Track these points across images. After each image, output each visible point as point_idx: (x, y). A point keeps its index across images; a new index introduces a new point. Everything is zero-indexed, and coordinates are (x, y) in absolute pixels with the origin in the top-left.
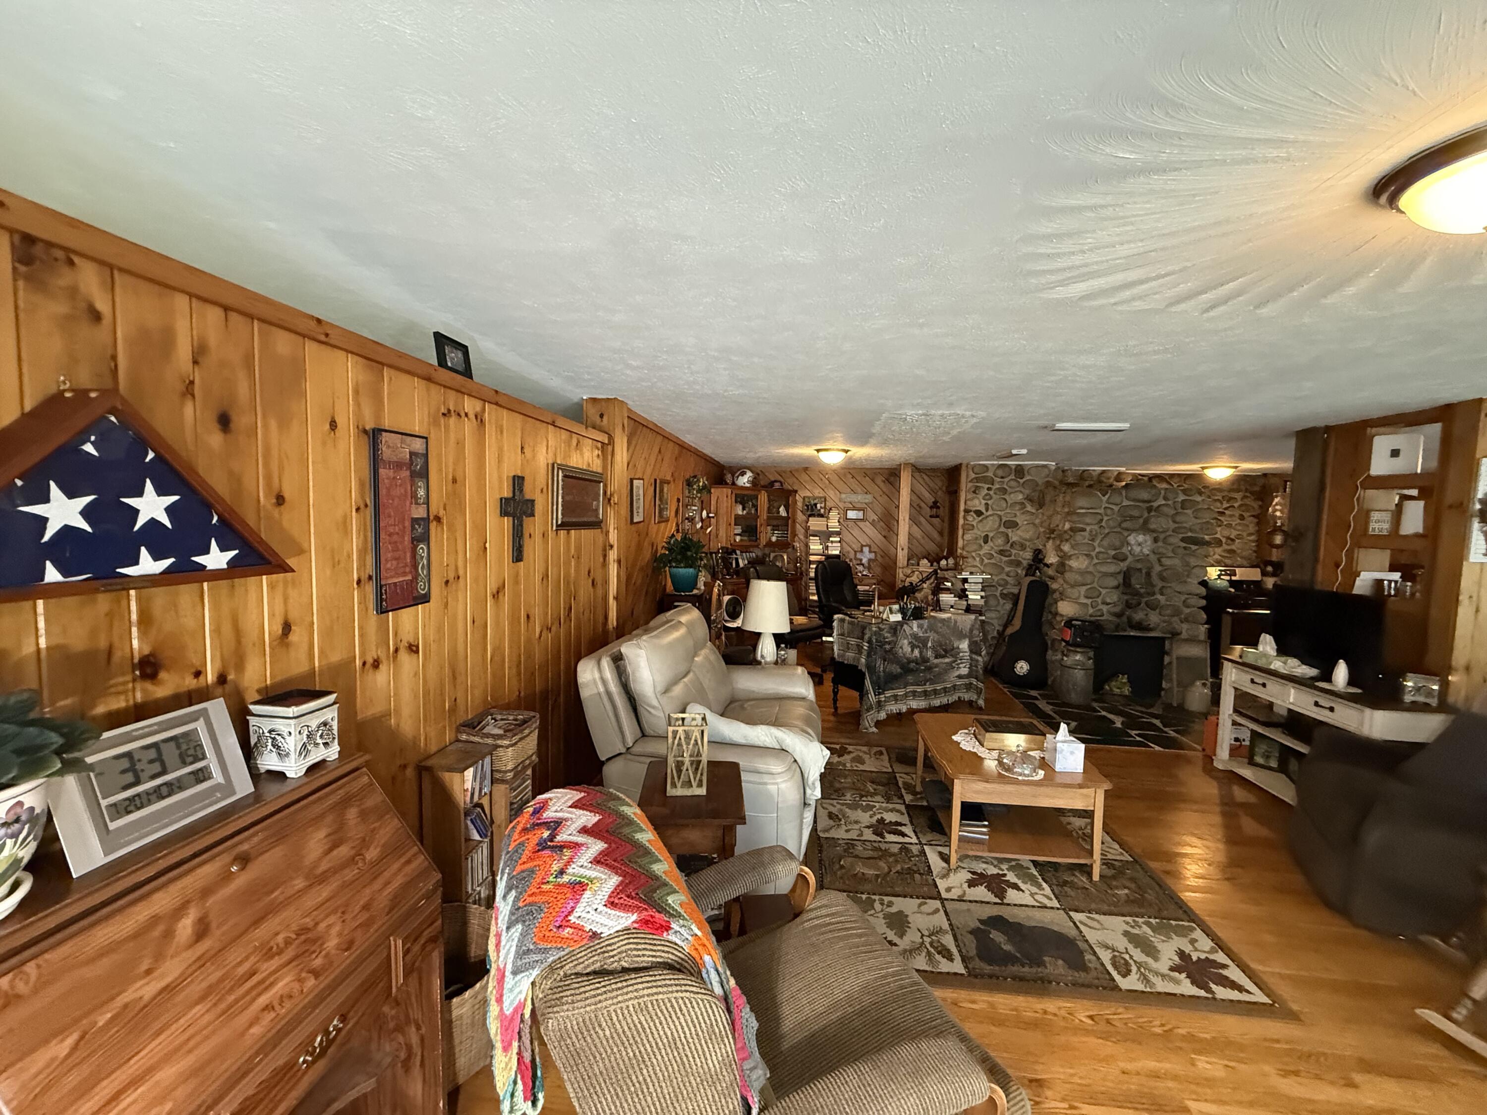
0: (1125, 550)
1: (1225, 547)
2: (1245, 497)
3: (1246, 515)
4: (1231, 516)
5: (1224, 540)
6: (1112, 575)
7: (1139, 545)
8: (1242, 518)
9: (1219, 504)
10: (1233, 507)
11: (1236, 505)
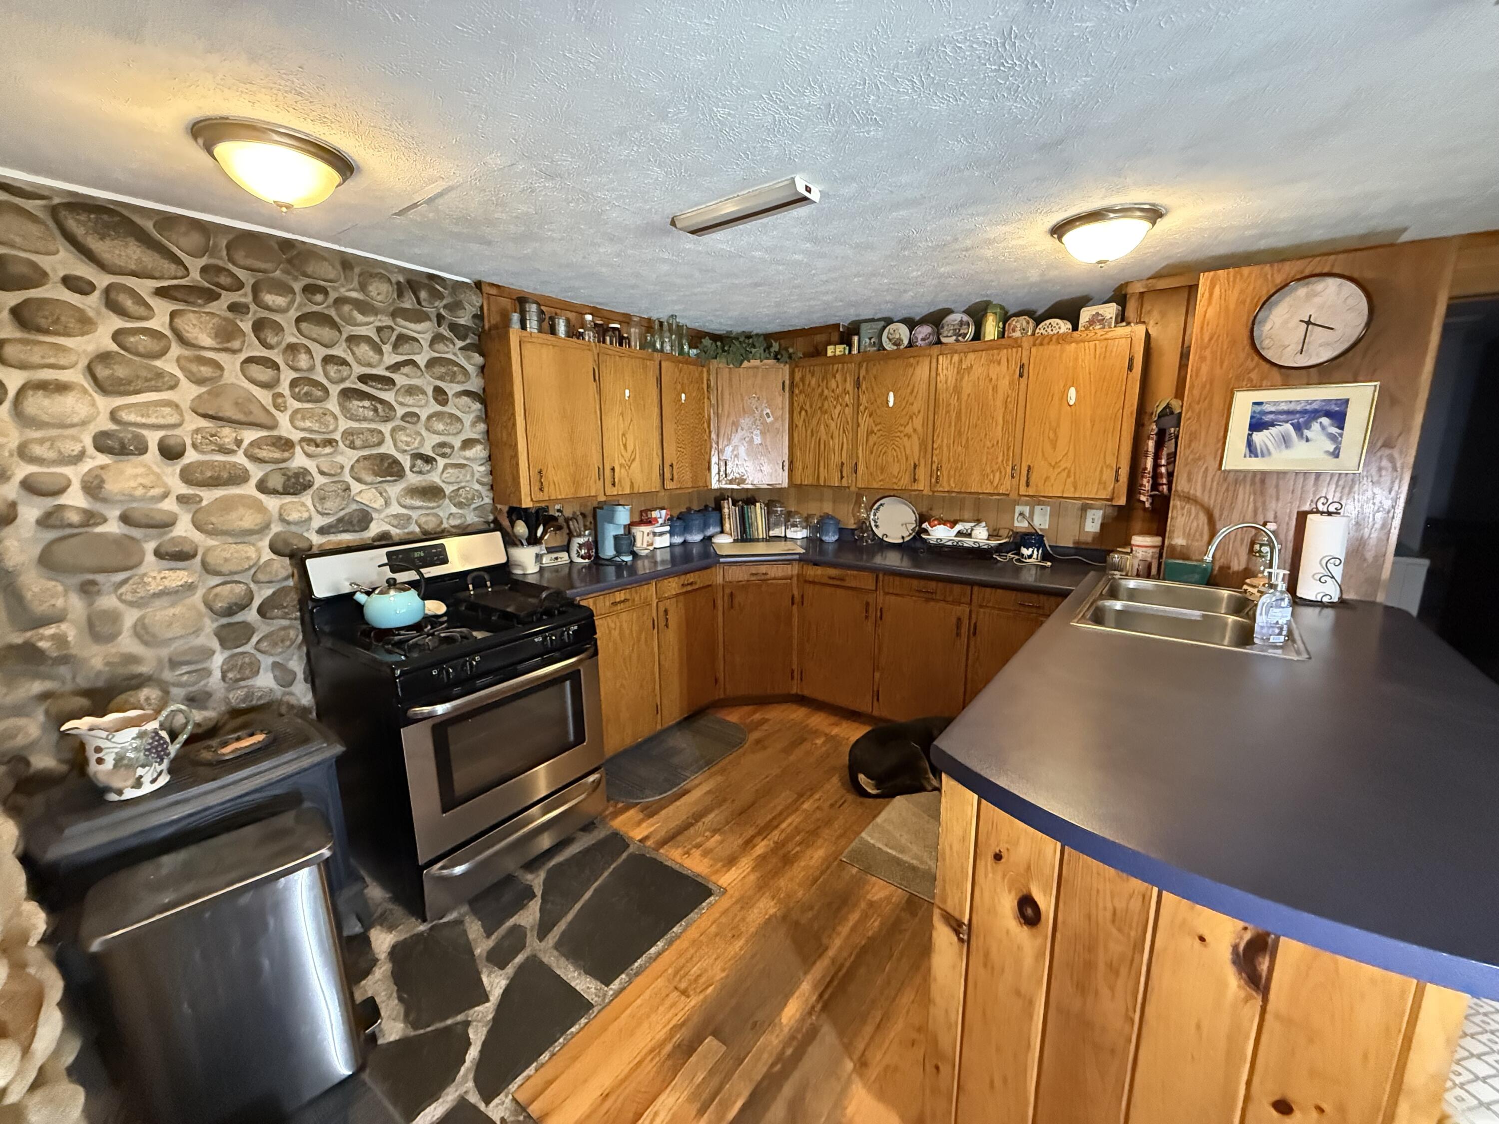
1: (412, 479)
2: (439, 338)
3: (452, 389)
4: (411, 390)
5: (405, 462)
8: (440, 395)
9: (364, 350)
10: (412, 362)
11: (421, 360)
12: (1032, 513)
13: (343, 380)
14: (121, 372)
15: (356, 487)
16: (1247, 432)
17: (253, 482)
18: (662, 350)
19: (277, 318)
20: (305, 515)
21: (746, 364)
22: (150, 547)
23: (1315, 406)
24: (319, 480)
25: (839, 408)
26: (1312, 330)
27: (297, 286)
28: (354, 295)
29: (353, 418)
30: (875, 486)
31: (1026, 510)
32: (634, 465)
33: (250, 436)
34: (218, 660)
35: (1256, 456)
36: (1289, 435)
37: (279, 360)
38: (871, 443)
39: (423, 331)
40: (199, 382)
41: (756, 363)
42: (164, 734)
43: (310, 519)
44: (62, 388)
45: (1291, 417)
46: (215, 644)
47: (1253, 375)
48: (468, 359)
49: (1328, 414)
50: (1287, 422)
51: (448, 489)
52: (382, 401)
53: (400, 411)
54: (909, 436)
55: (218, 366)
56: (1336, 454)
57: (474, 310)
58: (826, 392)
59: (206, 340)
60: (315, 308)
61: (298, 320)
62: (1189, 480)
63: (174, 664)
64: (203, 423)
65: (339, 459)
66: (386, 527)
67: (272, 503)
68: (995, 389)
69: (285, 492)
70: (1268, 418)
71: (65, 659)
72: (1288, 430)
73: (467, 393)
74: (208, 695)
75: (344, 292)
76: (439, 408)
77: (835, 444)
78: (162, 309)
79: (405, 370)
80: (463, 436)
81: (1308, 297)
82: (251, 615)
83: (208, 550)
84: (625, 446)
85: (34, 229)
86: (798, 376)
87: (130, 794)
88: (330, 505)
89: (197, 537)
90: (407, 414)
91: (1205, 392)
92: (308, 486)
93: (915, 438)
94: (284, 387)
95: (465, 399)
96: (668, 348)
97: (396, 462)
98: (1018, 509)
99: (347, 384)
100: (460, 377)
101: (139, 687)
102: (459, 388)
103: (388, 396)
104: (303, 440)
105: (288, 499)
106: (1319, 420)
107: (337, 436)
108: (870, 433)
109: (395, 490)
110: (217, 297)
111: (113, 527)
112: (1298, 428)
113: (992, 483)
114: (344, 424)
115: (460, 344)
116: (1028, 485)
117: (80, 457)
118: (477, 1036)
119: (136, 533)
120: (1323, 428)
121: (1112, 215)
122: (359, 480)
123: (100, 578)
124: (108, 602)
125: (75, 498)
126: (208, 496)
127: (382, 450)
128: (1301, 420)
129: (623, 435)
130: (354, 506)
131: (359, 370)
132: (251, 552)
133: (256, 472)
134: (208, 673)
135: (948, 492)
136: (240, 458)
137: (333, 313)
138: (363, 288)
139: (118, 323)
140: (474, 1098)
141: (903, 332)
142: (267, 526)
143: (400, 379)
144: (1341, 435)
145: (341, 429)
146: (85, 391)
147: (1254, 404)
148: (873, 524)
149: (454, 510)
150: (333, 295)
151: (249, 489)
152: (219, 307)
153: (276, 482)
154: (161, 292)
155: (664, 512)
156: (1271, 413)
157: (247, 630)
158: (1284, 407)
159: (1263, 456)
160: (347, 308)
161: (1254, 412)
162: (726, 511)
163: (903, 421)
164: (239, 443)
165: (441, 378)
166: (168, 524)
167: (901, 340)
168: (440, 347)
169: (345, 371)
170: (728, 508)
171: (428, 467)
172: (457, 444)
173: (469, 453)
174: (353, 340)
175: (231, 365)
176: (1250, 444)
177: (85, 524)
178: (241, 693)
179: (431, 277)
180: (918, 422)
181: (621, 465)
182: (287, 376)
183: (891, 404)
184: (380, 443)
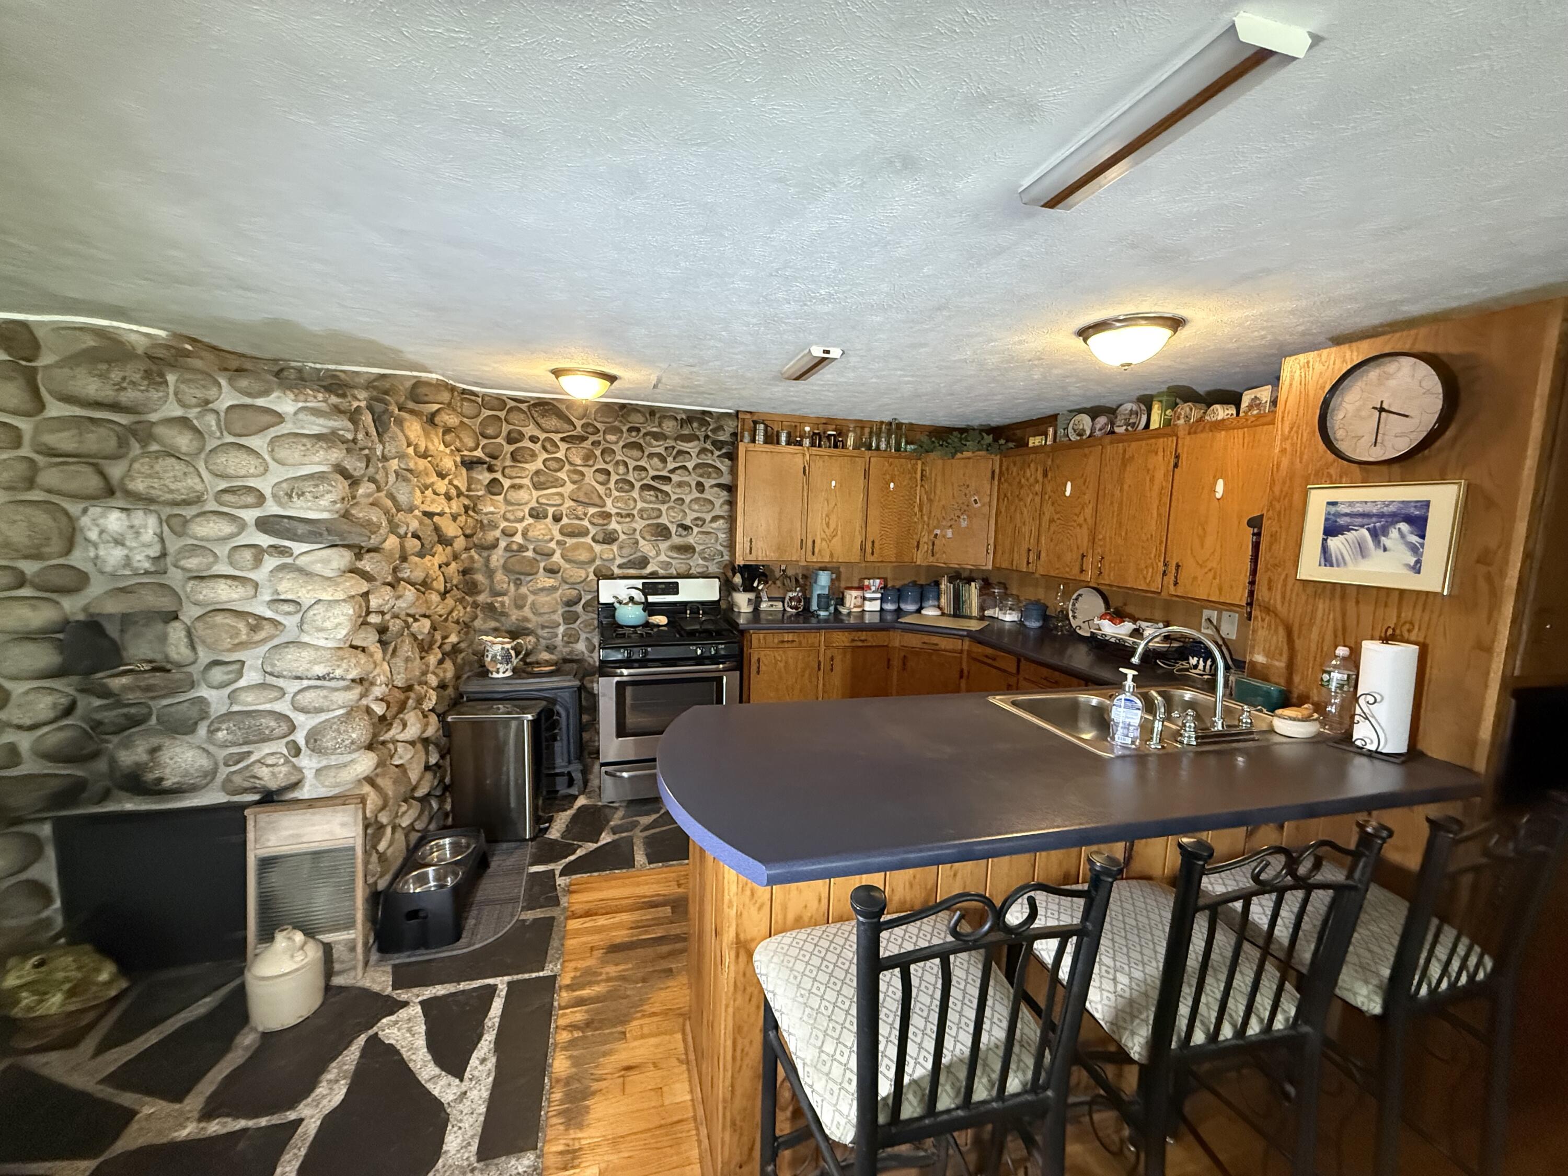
0: (77, 559)
1: (676, 540)
2: (703, 451)
3: (708, 483)
4: (680, 485)
5: (673, 529)
6: (28, 636)
7: (119, 542)
8: (700, 486)
9: (656, 461)
10: (684, 467)
11: (690, 465)
12: (1219, 619)
13: (642, 479)
14: (542, 479)
15: (642, 542)
16: (1321, 536)
17: (591, 535)
18: (878, 448)
19: (613, 447)
20: (611, 556)
21: (959, 455)
22: (542, 565)
23: (1392, 508)
24: (622, 537)
25: (1031, 496)
26: (1386, 419)
27: (625, 429)
28: (655, 429)
29: (645, 501)
30: (1053, 574)
31: (1214, 615)
32: (835, 540)
33: (592, 510)
34: (561, 629)
35: (1332, 565)
36: (1365, 541)
37: (611, 470)
38: (1052, 529)
39: (692, 447)
40: (574, 482)
41: (969, 454)
42: (513, 653)
43: (614, 559)
44: (520, 487)
45: (1366, 521)
46: (561, 621)
47: (1332, 471)
48: (722, 462)
49: (1409, 519)
50: (1362, 526)
51: (698, 548)
52: (661, 491)
53: (674, 497)
54: (1080, 526)
55: (583, 474)
56: (1417, 568)
57: (732, 430)
58: (1023, 480)
59: (579, 462)
60: (633, 440)
61: (623, 447)
62: (1270, 589)
63: (543, 627)
64: (572, 503)
65: (634, 525)
66: (656, 568)
67: (597, 548)
68: (1152, 480)
69: (604, 543)
70: (1342, 521)
71: (503, 614)
72: (1363, 538)
73: (719, 485)
74: (555, 647)
75: (649, 429)
76: (698, 495)
77: (1025, 530)
78: (563, 446)
79: (679, 472)
80: (713, 514)
81: (1380, 382)
82: (579, 608)
83: (565, 570)
84: (828, 525)
85: (522, 416)
86: (1005, 464)
87: (495, 675)
88: (626, 552)
89: (562, 562)
90: (678, 499)
91: (1286, 489)
92: (615, 540)
93: (1085, 527)
94: (612, 485)
95: (716, 489)
96: (883, 446)
97: (667, 528)
98: (1206, 613)
99: (645, 482)
100: (714, 475)
101: (528, 635)
102: (714, 482)
103: (667, 488)
104: (618, 514)
105: (606, 546)
106: (1398, 526)
107: (635, 512)
108: (1052, 521)
109: (664, 546)
110: (587, 439)
111: (530, 554)
112: (1375, 534)
113: (1145, 578)
114: (640, 505)
115: (717, 453)
116: (1176, 584)
117: (522, 520)
118: (580, 853)
119: (538, 558)
120: (1402, 536)
121: (1118, 324)
122: (644, 538)
123: (522, 577)
124: (523, 590)
125: (518, 538)
126: (570, 541)
127: (660, 521)
128: (1378, 524)
129: (827, 516)
130: (640, 554)
131: (652, 473)
132: (583, 573)
133: (593, 531)
134: (557, 636)
135: (1109, 585)
136: (586, 523)
137: (641, 441)
138: (660, 425)
139: (546, 456)
140: (557, 873)
141: (1085, 421)
142: (593, 561)
143: (675, 478)
144: (1422, 545)
145: (638, 507)
146: (528, 488)
147: (1329, 503)
148: (1071, 614)
149: (701, 562)
150: (643, 431)
151: (588, 540)
152: (587, 444)
153: (600, 537)
154: (563, 439)
155: (878, 581)
156: (1346, 515)
157: (576, 617)
158: (1359, 509)
159: (1338, 566)
160: (648, 438)
161: (1328, 513)
162: (943, 587)
163: (1077, 511)
164: (585, 514)
165: (701, 476)
166: (551, 554)
167: (1084, 430)
168: (703, 456)
169: (643, 474)
170: (944, 585)
171: (685, 533)
172: (708, 519)
173: (714, 525)
174: (651, 455)
175: (589, 472)
176: (1325, 549)
177: (519, 551)
178: (568, 649)
179: (704, 412)
180: (1088, 511)
181: (823, 539)
182: (614, 477)
183: (1068, 493)
184: (659, 517)
